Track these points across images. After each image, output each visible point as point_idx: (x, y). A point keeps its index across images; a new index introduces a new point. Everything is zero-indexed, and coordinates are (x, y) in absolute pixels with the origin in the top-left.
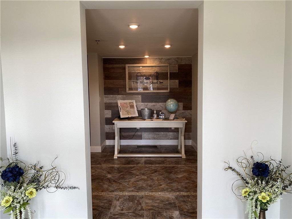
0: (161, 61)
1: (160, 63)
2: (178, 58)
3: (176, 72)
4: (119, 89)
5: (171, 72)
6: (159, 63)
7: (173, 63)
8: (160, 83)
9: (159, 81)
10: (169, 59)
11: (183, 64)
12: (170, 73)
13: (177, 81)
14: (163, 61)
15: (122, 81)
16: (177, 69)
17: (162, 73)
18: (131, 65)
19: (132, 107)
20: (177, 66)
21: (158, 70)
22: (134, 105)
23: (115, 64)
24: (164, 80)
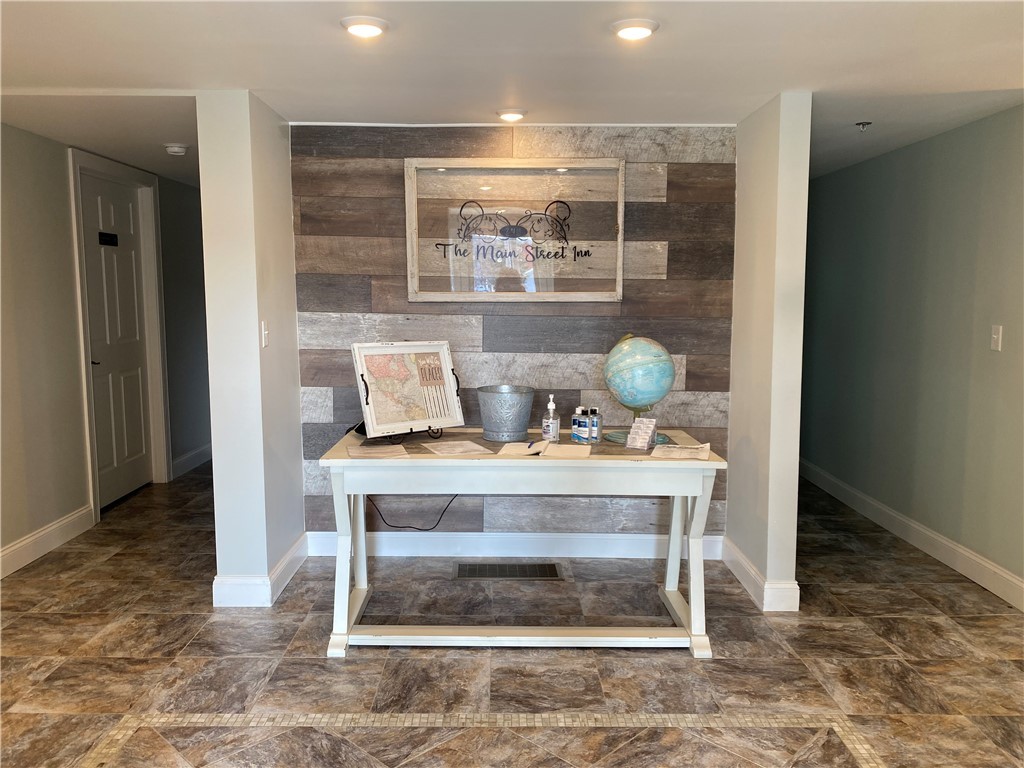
0: (585, 145)
1: (580, 155)
2: (667, 131)
3: (655, 200)
4: (373, 282)
5: (632, 199)
6: (572, 154)
7: (644, 157)
8: (578, 254)
9: (572, 244)
10: (624, 137)
11: (693, 160)
12: (627, 205)
13: (661, 248)
14: (592, 142)
15: (386, 240)
16: (664, 185)
17: (589, 208)
18: (432, 160)
19: (431, 375)
20: (662, 170)
21: (568, 191)
22: (440, 369)
23: (352, 157)
24: (594, 243)
